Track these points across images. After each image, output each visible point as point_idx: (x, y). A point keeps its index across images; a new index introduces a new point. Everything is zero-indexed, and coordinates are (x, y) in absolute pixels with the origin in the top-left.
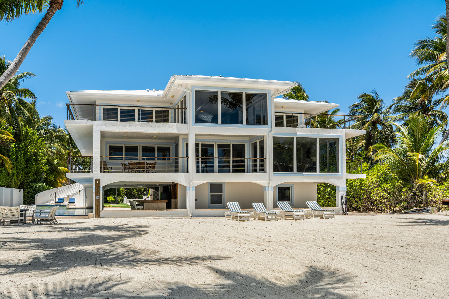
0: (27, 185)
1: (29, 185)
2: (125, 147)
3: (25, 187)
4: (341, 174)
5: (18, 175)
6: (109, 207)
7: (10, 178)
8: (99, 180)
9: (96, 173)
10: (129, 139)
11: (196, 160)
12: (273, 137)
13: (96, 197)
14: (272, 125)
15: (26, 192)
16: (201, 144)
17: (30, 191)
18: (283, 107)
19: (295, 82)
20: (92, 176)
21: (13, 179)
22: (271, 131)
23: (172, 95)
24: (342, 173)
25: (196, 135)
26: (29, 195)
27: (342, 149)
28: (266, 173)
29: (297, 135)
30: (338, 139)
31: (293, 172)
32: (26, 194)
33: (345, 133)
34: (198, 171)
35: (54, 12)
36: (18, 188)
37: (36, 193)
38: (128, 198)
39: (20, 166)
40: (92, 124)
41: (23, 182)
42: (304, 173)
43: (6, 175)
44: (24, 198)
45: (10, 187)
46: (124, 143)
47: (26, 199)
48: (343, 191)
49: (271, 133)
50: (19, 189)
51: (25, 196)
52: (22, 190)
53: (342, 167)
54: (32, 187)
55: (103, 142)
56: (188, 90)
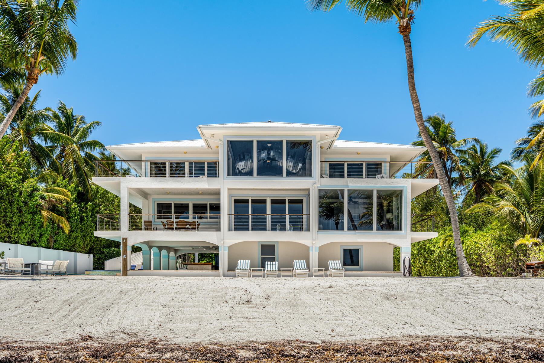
0: (97, 250)
1: (100, 250)
2: (175, 204)
3: (95, 252)
4: (403, 232)
5: (84, 238)
7: (72, 241)
8: (127, 238)
9: (123, 231)
10: (181, 196)
12: (320, 190)
13: (123, 256)
14: (317, 176)
15: (96, 258)
16: (252, 199)
17: (101, 257)
18: (357, 153)
19: (339, 126)
20: (120, 235)
21: (77, 242)
22: (316, 183)
23: (216, 146)
24: (406, 231)
25: (229, 189)
26: (100, 262)
27: (406, 203)
28: (309, 231)
29: (348, 188)
30: (402, 191)
31: (343, 230)
32: (96, 260)
33: (410, 183)
34: (229, 230)
35: (31, 86)
36: (87, 253)
37: (106, 260)
39: (87, 228)
40: (119, 181)
41: (93, 246)
42: (357, 232)
43: (65, 237)
44: (93, 264)
45: (75, 251)
46: (172, 200)
47: (96, 266)
48: (406, 253)
49: (316, 185)
50: (87, 255)
51: (95, 262)
52: (92, 256)
53: (406, 225)
54: (103, 253)
55: (151, 199)
56: (220, 140)
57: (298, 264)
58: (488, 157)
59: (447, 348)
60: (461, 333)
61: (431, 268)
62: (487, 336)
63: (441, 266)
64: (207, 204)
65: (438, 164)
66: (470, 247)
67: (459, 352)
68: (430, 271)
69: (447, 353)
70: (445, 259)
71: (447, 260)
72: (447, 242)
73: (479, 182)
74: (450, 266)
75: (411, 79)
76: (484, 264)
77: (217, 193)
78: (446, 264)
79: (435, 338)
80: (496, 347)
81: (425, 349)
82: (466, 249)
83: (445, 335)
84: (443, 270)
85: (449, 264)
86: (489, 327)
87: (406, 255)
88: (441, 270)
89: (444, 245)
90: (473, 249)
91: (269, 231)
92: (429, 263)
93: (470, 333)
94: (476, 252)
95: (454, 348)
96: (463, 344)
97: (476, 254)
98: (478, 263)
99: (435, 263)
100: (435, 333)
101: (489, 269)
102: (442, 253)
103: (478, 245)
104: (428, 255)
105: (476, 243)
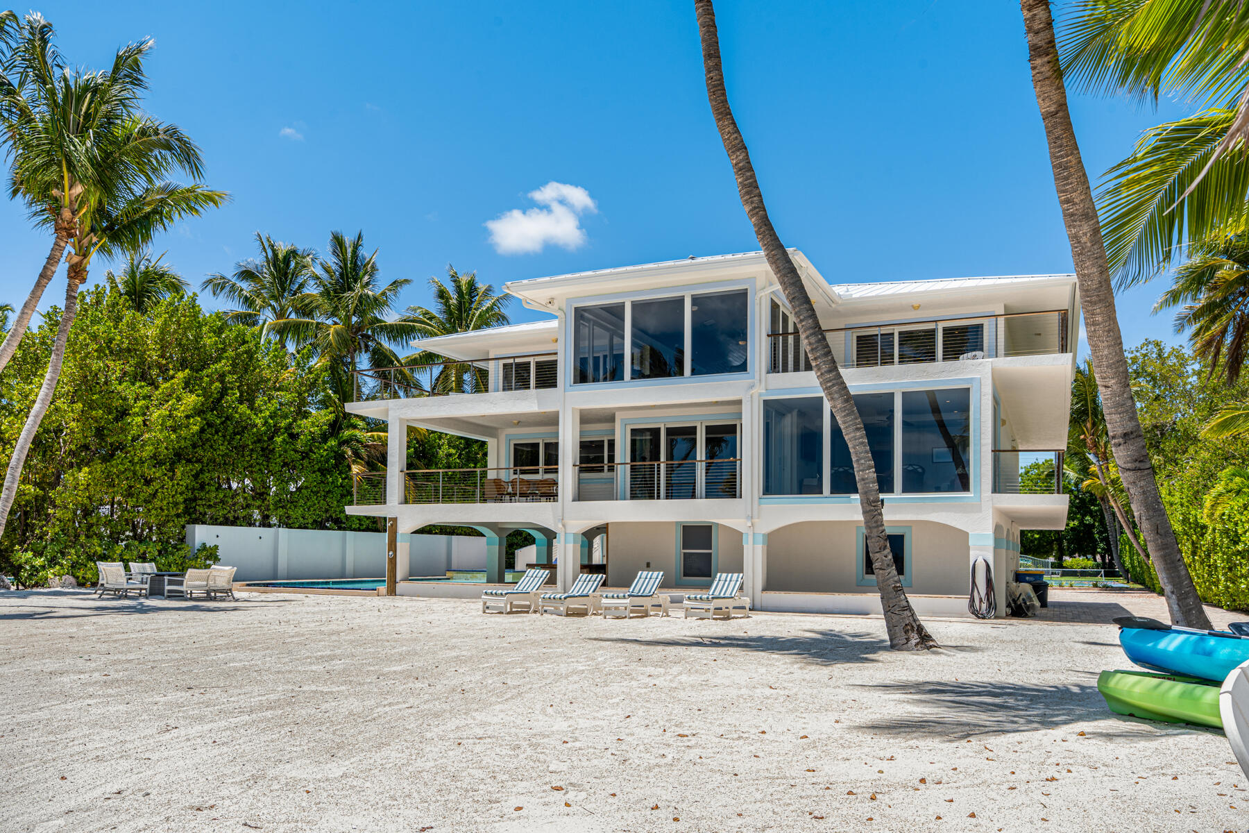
2: (545, 444)
8: (396, 519)
9: (391, 505)
12: (765, 401)
14: (756, 370)
16: (667, 428)
20: (385, 512)
22: (755, 385)
24: (979, 491)
27: (977, 420)
31: (821, 493)
33: (988, 369)
40: (387, 407)
48: (981, 549)
49: (752, 392)
53: (978, 476)
55: (503, 437)
56: (559, 309)
64: (603, 441)
65: (802, 317)
75: (718, 89)
77: (552, 420)
87: (978, 551)
91: (701, 498)
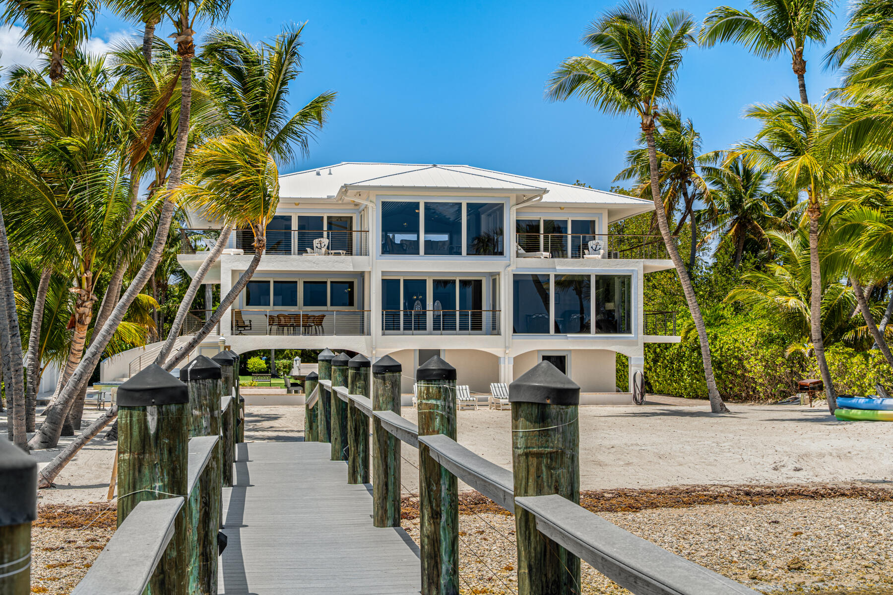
2: (275, 282)
4: (633, 336)
6: (251, 386)
11: (383, 315)
12: (514, 275)
14: (512, 254)
24: (637, 334)
25: (382, 273)
27: (637, 294)
28: (499, 334)
29: (556, 271)
30: (630, 276)
31: (549, 332)
33: (642, 265)
38: (303, 362)
42: (569, 335)
48: (638, 366)
49: (509, 269)
53: (636, 325)
56: (371, 201)
57: (497, 389)
58: (755, 179)
59: (705, 491)
60: (712, 483)
61: (666, 371)
62: (726, 484)
63: (682, 369)
64: (327, 282)
66: (727, 347)
67: (711, 493)
68: (664, 376)
69: (705, 493)
70: (688, 360)
71: (692, 362)
72: (692, 332)
73: (741, 219)
74: (697, 372)
76: (746, 374)
78: (690, 367)
79: (698, 486)
80: (729, 489)
81: (694, 491)
82: (721, 348)
83: (703, 484)
84: (685, 377)
85: (695, 368)
86: (728, 479)
87: (637, 367)
88: (682, 376)
89: (686, 336)
90: (731, 350)
92: (662, 363)
93: (717, 482)
94: (736, 354)
95: (708, 491)
96: (712, 488)
97: (736, 358)
98: (739, 372)
99: (672, 363)
100: (697, 483)
101: (755, 383)
102: (684, 349)
103: (737, 344)
104: (661, 350)
105: (736, 340)
